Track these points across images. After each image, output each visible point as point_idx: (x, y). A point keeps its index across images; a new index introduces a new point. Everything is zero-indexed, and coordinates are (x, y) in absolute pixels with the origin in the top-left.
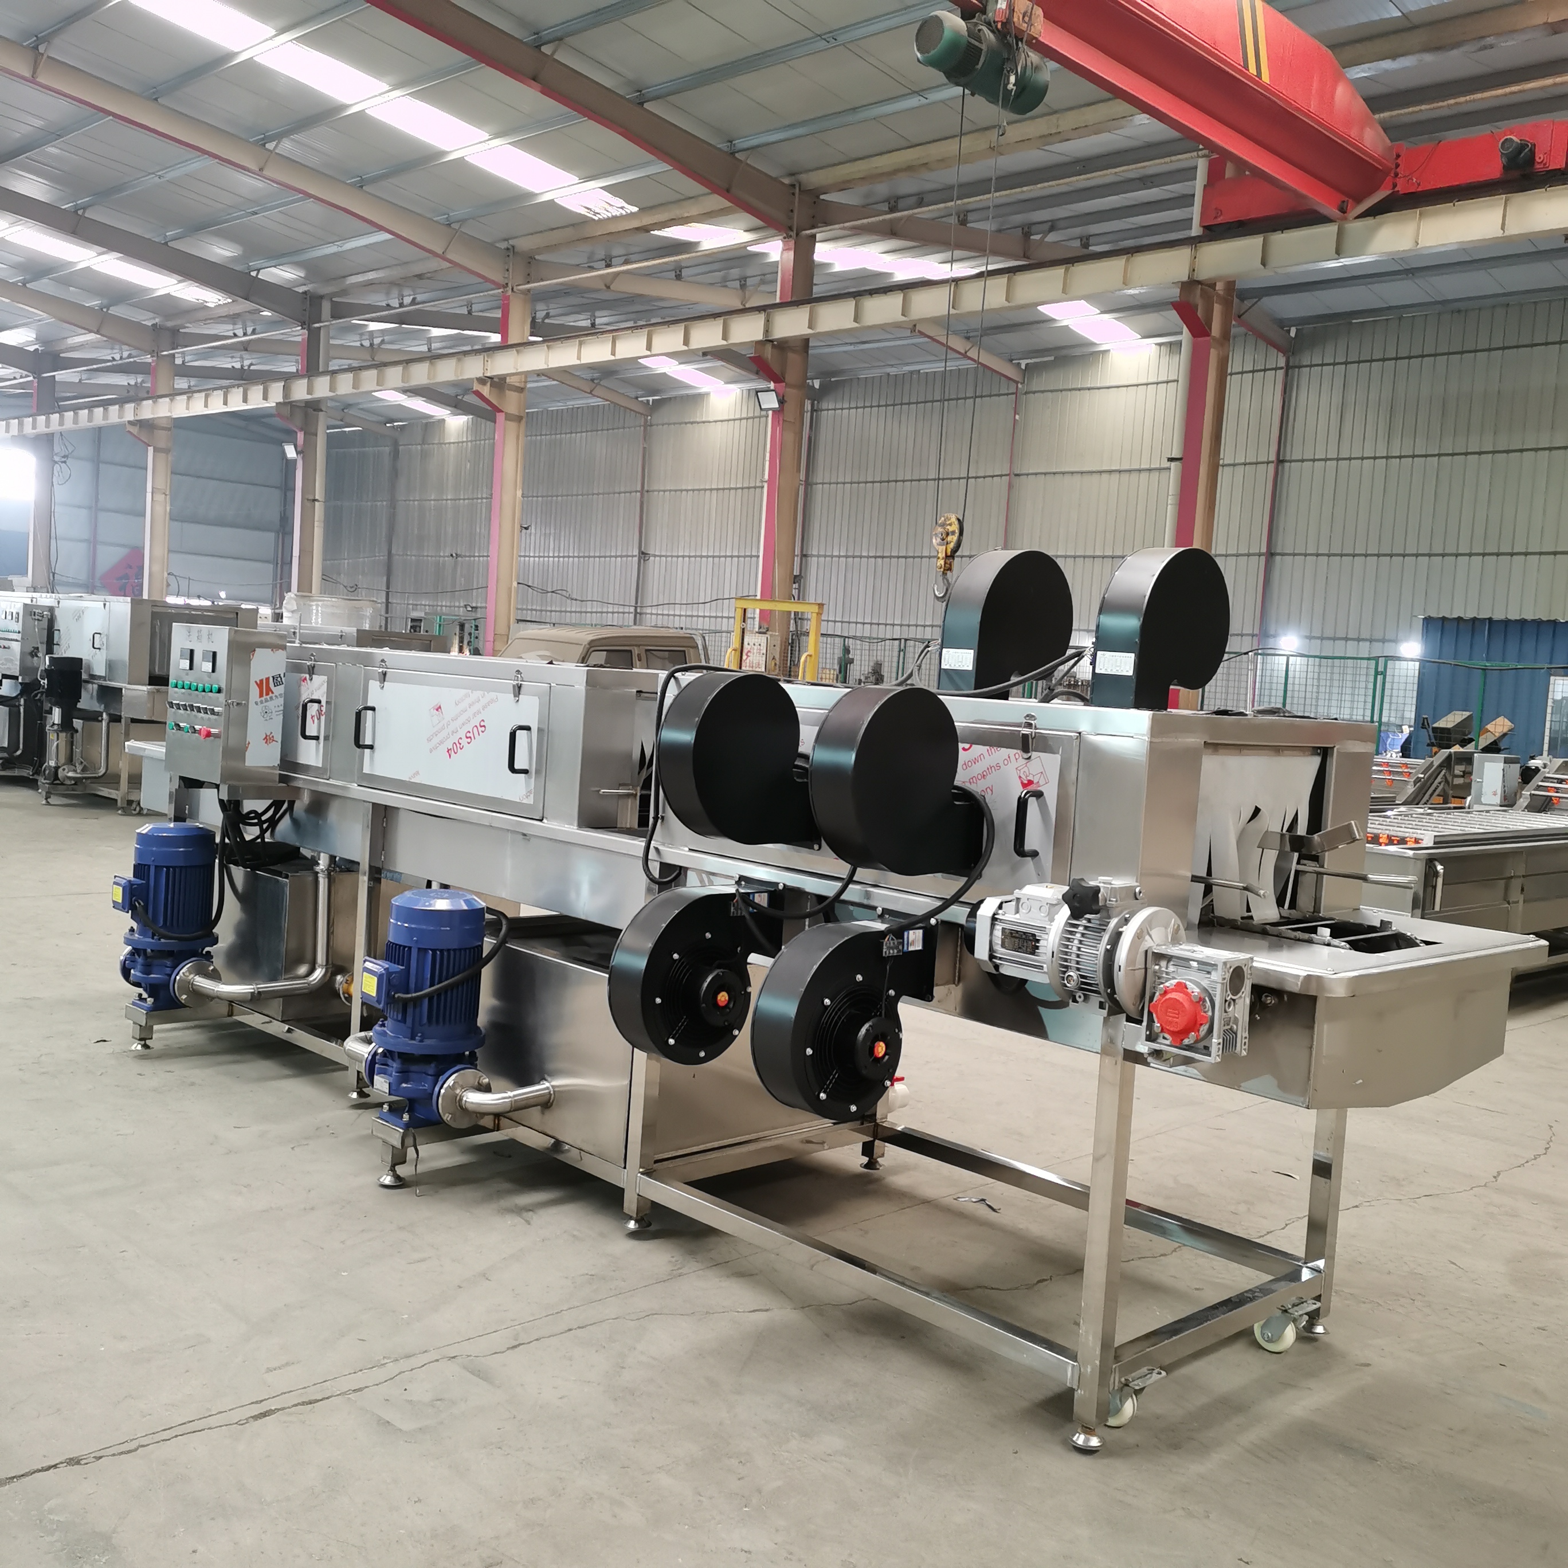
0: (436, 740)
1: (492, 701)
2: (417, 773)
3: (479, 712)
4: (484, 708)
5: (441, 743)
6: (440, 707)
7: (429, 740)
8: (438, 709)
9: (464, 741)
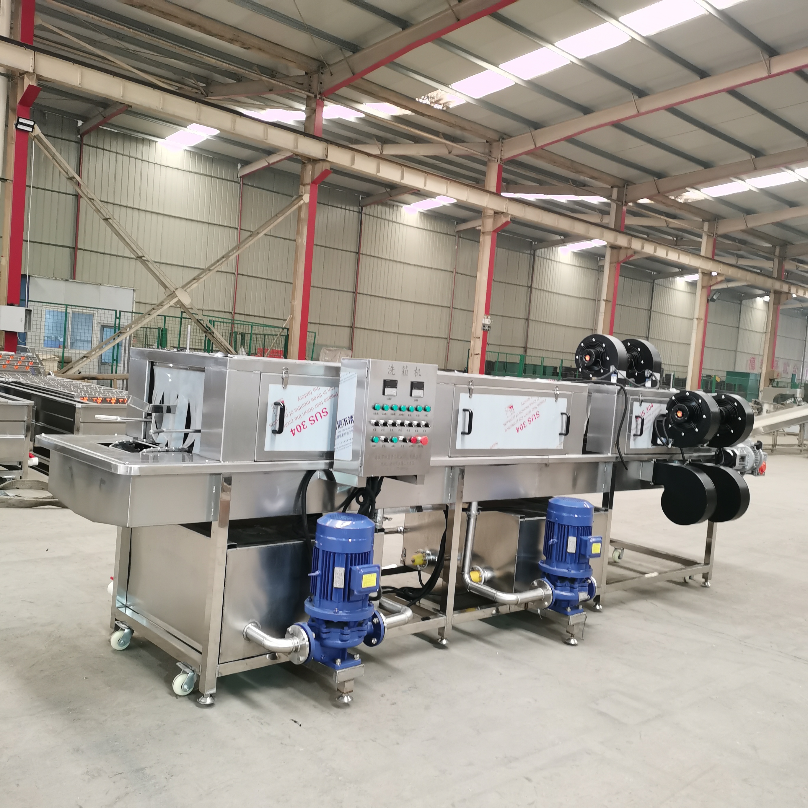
0: (509, 424)
1: (543, 402)
2: (497, 443)
3: (536, 407)
4: (538, 405)
5: (513, 425)
6: (512, 407)
7: (505, 425)
8: (511, 407)
9: (527, 423)
